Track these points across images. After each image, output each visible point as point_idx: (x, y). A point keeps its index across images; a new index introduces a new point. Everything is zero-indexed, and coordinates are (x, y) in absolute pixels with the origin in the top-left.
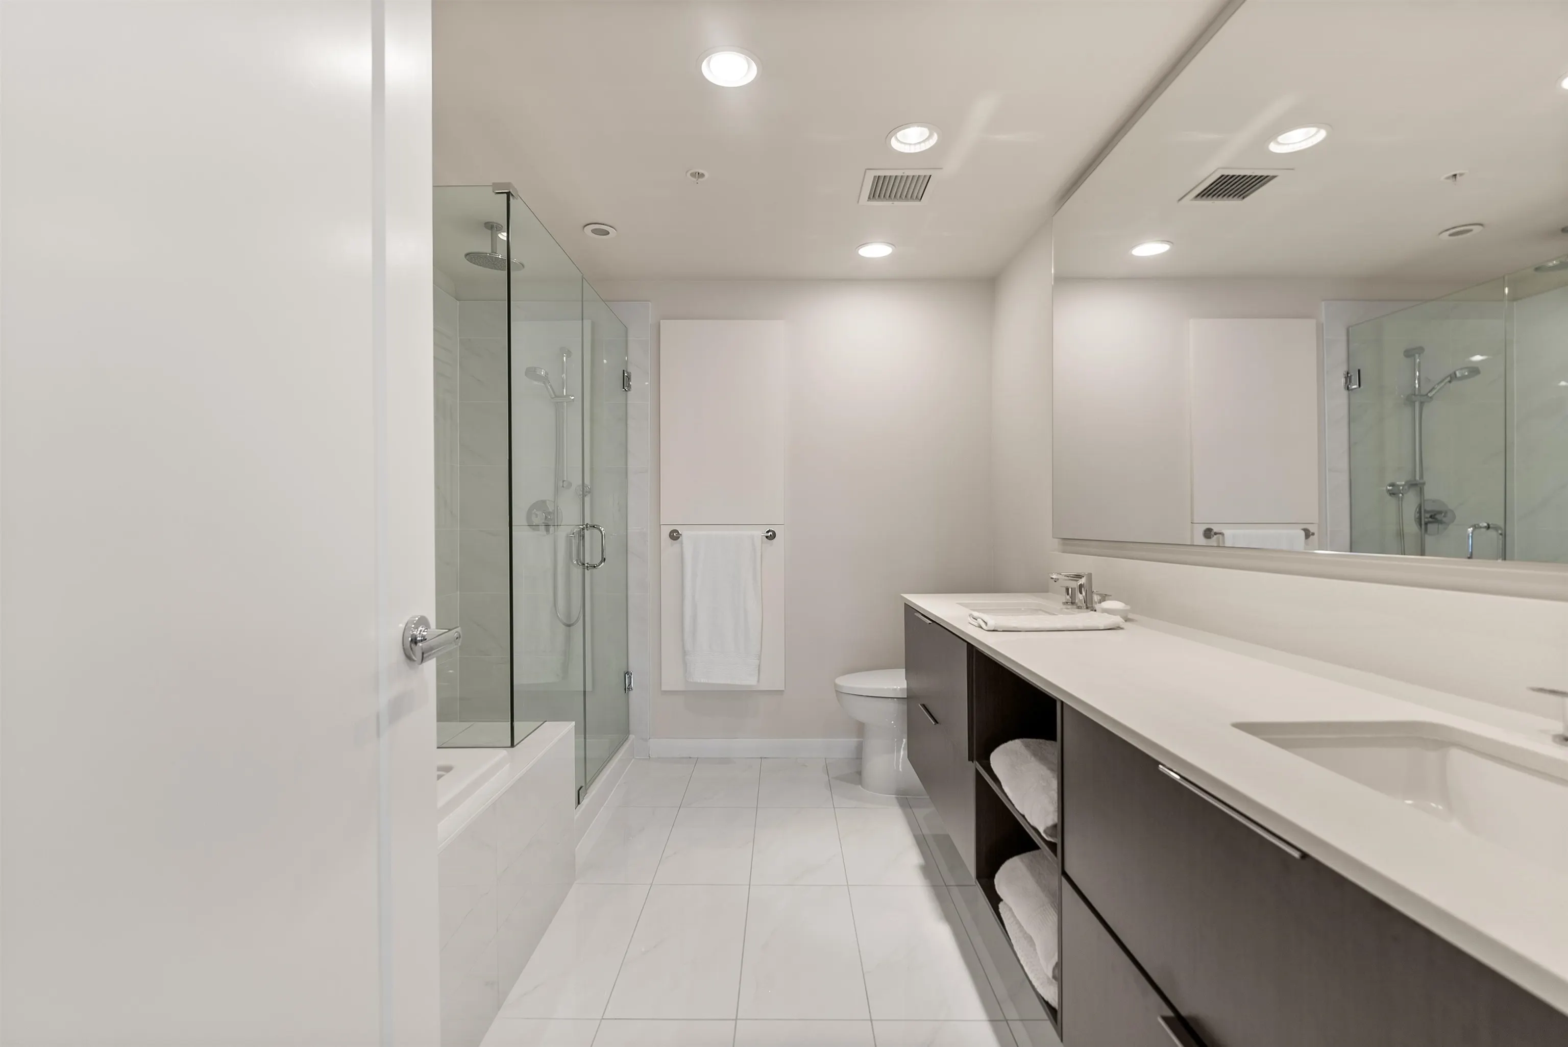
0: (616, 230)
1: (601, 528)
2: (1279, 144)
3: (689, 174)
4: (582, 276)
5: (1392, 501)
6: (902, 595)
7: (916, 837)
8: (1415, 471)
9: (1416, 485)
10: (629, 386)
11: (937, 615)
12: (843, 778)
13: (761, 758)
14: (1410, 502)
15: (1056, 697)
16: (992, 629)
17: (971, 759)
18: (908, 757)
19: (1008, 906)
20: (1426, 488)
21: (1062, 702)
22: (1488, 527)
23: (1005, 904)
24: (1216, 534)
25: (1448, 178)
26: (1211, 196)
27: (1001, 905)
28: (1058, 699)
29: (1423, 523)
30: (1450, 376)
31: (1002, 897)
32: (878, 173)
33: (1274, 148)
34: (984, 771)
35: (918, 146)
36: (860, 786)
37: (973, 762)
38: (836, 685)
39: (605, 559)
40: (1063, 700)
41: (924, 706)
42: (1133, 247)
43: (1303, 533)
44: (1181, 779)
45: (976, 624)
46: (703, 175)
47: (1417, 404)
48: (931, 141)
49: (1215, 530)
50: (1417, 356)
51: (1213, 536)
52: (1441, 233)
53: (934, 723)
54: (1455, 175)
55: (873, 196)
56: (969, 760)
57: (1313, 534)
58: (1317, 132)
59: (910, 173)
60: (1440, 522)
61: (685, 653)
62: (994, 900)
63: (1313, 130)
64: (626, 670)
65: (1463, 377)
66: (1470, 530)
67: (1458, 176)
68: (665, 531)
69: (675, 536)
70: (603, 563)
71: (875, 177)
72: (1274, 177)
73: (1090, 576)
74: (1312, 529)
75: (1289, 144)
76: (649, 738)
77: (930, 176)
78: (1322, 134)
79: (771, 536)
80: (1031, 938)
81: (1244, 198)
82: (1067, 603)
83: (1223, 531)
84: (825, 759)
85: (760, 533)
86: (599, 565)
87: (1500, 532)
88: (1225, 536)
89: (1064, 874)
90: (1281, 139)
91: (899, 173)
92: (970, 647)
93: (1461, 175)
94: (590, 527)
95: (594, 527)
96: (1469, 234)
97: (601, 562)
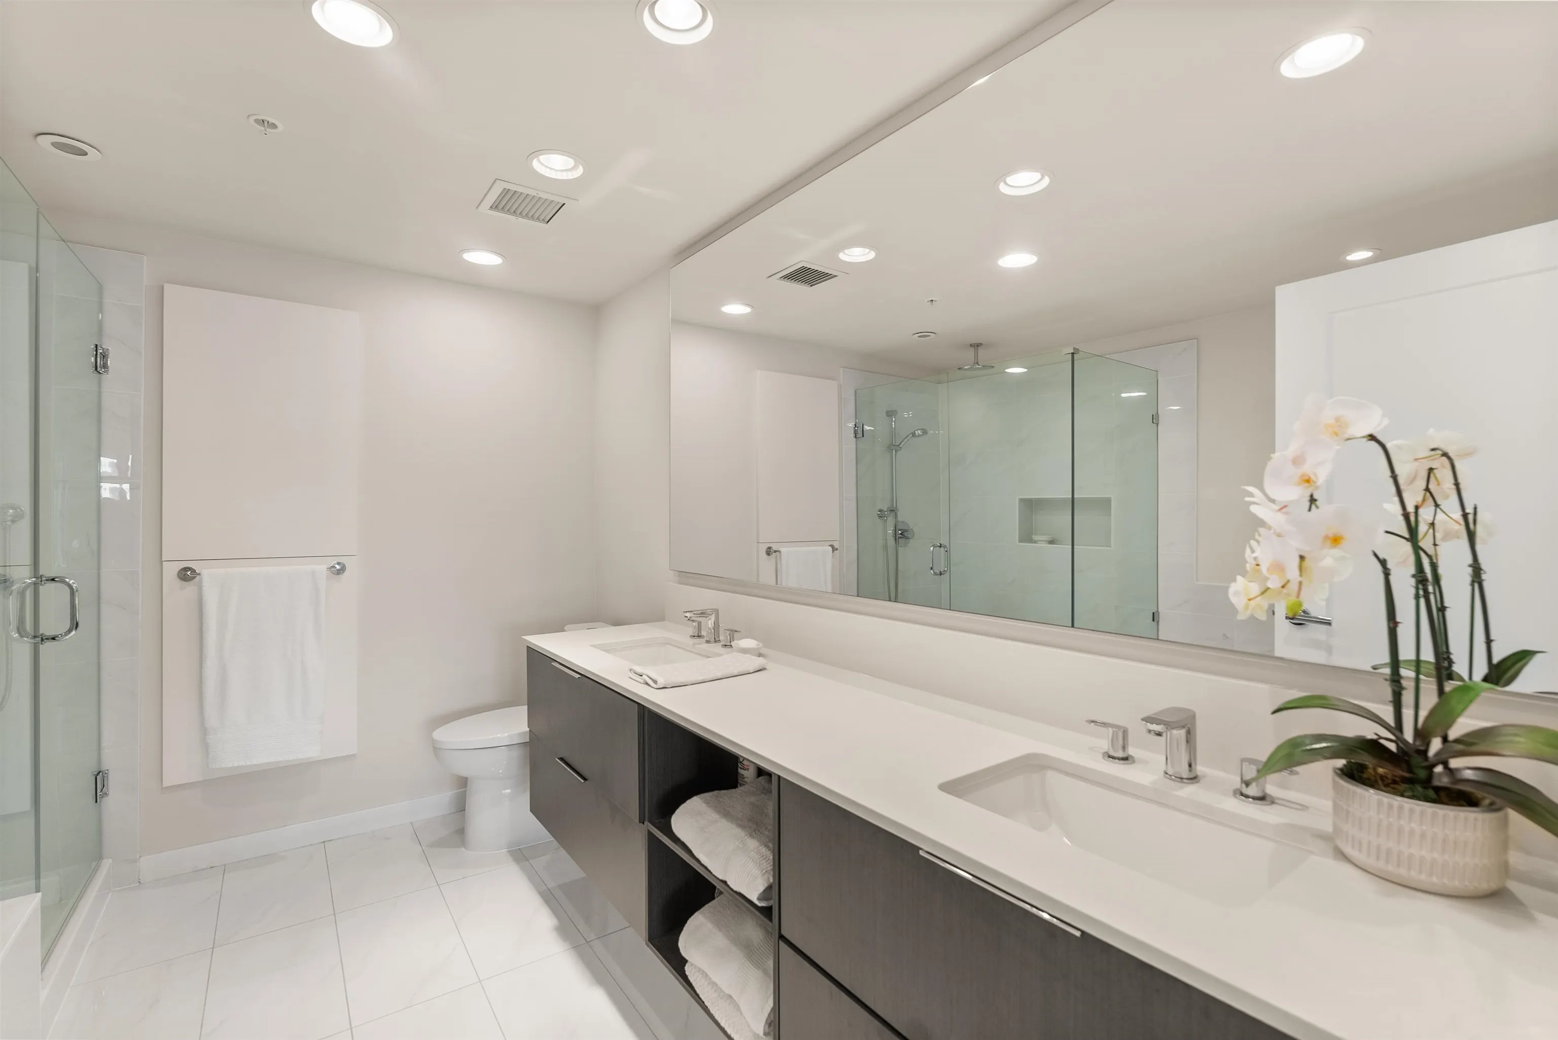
0: (100, 153)
1: (67, 580)
2: (845, 254)
3: (252, 118)
4: (38, 209)
5: (879, 522)
6: (524, 637)
7: (541, 894)
8: (893, 501)
9: (893, 510)
10: (105, 366)
11: (586, 667)
12: (440, 844)
13: (324, 842)
14: (891, 522)
15: (771, 771)
16: (662, 687)
17: (642, 821)
18: (531, 811)
19: (696, 967)
20: (899, 514)
21: (779, 777)
22: (940, 546)
23: (692, 965)
24: (775, 552)
25: (928, 301)
26: (794, 280)
27: (688, 969)
28: (773, 772)
29: (897, 538)
30: (912, 433)
31: (687, 959)
32: (508, 186)
33: (842, 256)
34: (660, 833)
35: (559, 173)
36: (463, 849)
37: (643, 823)
38: (434, 742)
39: (77, 624)
40: (781, 775)
41: (562, 759)
42: (724, 305)
43: (830, 548)
44: (973, 877)
45: (642, 681)
46: (274, 126)
47: (894, 451)
48: (574, 172)
49: (774, 548)
50: (893, 416)
51: (772, 554)
52: (914, 334)
53: (583, 781)
54: (932, 300)
55: (495, 207)
56: (640, 822)
57: (837, 549)
58: (869, 253)
59: (544, 196)
60: (907, 538)
61: (204, 731)
62: (677, 963)
63: (867, 250)
64: (96, 770)
65: (919, 435)
66: (932, 548)
67: (934, 301)
68: (171, 571)
69: (187, 575)
70: (74, 632)
71: (504, 189)
72: (836, 276)
73: (716, 612)
74: (836, 545)
75: (850, 256)
76: (140, 857)
77: (564, 204)
78: (872, 255)
79: (341, 570)
80: (730, 997)
81: (811, 286)
82: (694, 636)
83: (781, 549)
84: (411, 823)
85: (321, 568)
86: (66, 635)
87: (946, 549)
88: (782, 553)
89: (781, 937)
90: (846, 251)
91: (532, 193)
92: (641, 708)
93: (935, 301)
94: (47, 580)
95: (53, 580)
96: (928, 338)
97: (70, 631)
